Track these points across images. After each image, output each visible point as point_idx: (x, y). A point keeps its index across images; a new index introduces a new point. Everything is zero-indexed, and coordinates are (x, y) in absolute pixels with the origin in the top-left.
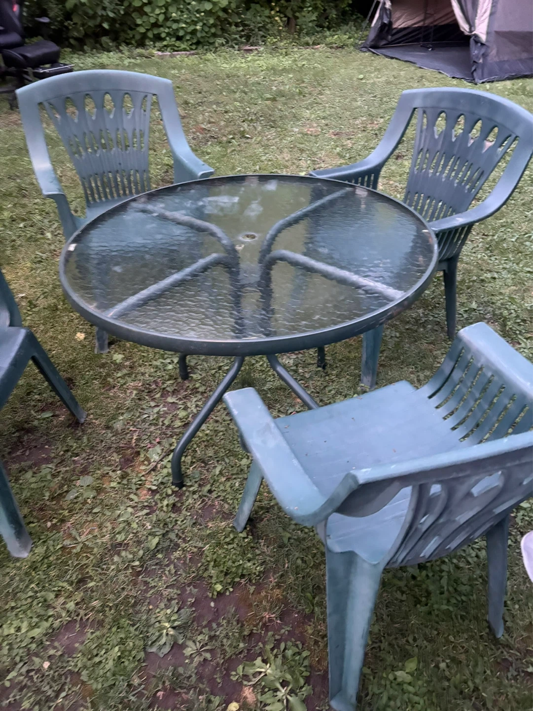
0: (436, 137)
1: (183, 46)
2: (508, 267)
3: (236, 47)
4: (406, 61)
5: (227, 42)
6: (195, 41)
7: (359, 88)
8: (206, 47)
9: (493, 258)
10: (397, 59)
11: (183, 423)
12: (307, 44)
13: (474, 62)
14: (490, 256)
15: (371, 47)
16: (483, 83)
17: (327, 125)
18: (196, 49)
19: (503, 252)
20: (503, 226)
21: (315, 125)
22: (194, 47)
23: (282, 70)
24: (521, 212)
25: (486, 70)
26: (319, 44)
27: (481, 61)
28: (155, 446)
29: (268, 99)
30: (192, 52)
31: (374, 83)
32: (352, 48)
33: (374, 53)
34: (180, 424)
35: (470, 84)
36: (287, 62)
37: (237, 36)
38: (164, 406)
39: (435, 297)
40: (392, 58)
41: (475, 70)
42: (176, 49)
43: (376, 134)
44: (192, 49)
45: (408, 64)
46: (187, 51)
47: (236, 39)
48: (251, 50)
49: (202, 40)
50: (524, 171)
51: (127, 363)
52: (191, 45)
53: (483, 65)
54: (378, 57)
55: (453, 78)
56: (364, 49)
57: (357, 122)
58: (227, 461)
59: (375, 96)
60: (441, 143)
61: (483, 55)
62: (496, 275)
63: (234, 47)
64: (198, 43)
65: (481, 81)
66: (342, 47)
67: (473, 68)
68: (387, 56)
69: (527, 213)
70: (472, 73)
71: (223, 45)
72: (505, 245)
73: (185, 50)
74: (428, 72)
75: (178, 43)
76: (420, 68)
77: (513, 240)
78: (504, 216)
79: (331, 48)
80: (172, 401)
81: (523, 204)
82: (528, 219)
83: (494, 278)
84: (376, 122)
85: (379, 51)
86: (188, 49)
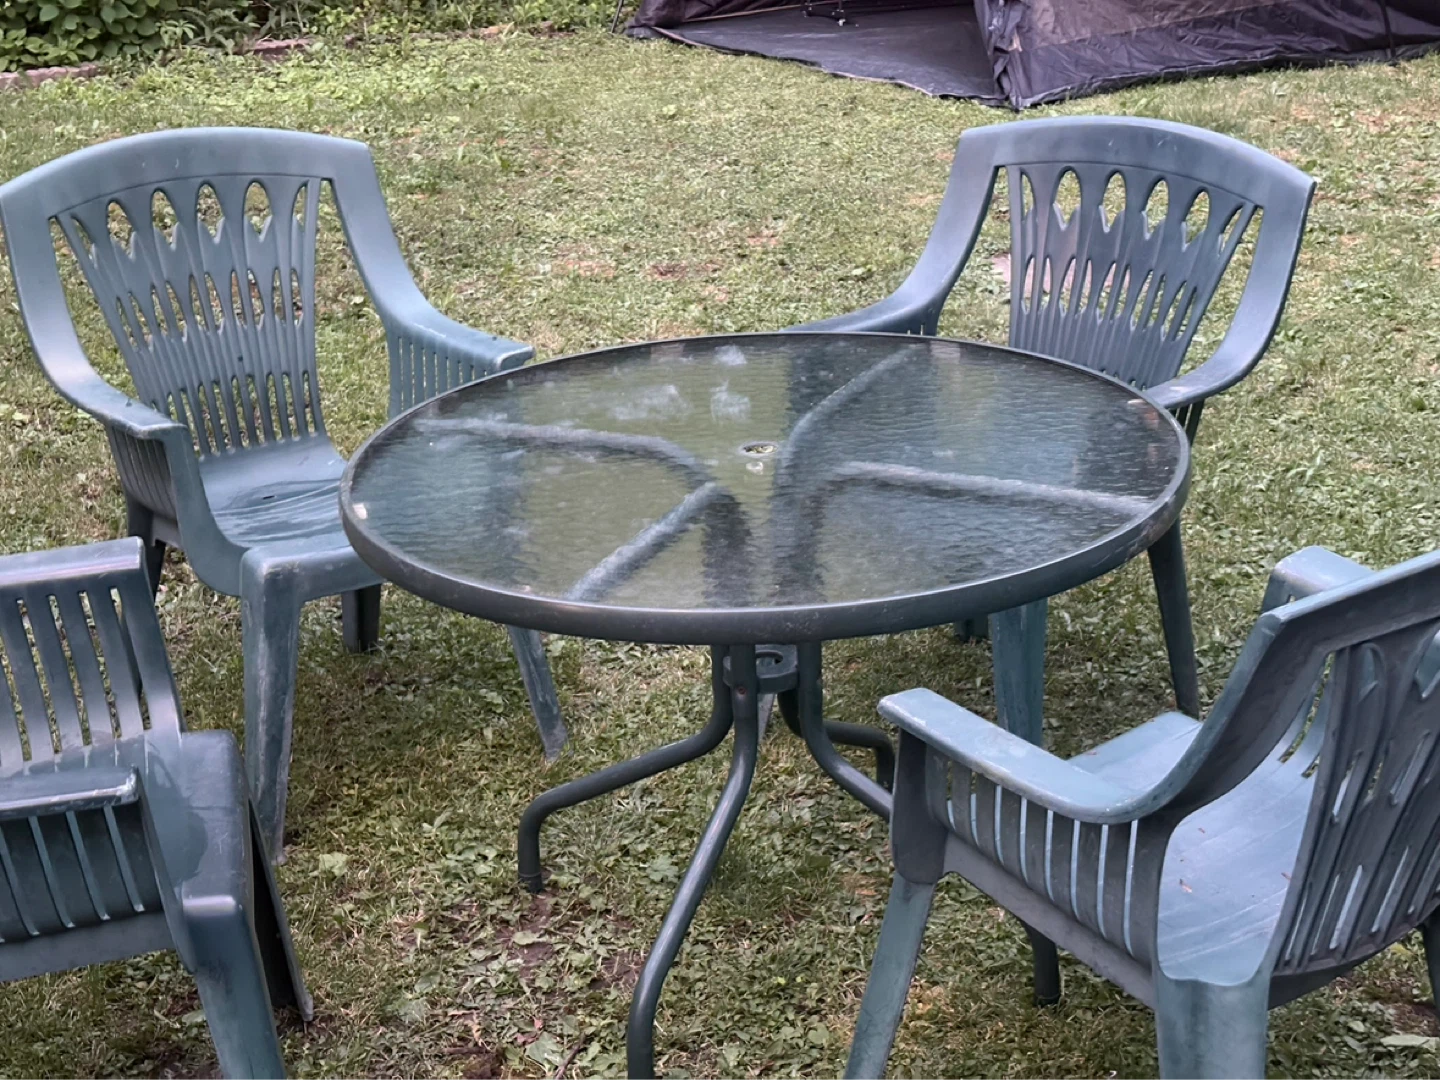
0: (1063, 227)
1: (53, 52)
2: (1271, 547)
3: (230, 44)
4: (785, 60)
5: (199, 32)
6: (94, 33)
7: (676, 138)
8: (130, 51)
9: (1225, 533)
10: (752, 54)
11: (588, 980)
12: (456, 24)
13: (997, 49)
14: (1218, 529)
15: (657, 25)
16: (1034, 106)
17: (626, 248)
18: (98, 56)
19: (1247, 516)
20: (1224, 458)
21: (593, 251)
22: (92, 52)
23: (417, 103)
24: (1258, 421)
25: (1036, 69)
26: (490, 23)
27: (1016, 45)
28: (536, 1038)
29: (411, 190)
30: (86, 67)
31: (716, 126)
32: (601, 31)
33: (673, 40)
34: (579, 983)
35: (999, 112)
36: (416, 80)
37: (229, 13)
38: (512, 956)
39: (1115, 630)
40: (738, 53)
41: (1005, 71)
42: (26, 59)
43: (782, 263)
44: (84, 59)
45: (793, 68)
46: (71, 64)
47: (223, 21)
48: (279, 50)
49: (117, 31)
50: (1292, 273)
51: (361, 875)
52: (80, 46)
53: (1025, 56)
54: (690, 53)
55: (944, 97)
56: (642, 32)
57: (711, 235)
58: (744, 1036)
59: (736, 162)
60: (1075, 237)
61: (1018, 27)
62: (1247, 568)
63: (220, 45)
64: (105, 39)
65: (1028, 102)
66: (567, 29)
67: (998, 69)
68: (720, 49)
69: (1275, 422)
70: (999, 80)
71: (185, 39)
72: (1244, 500)
73: (61, 62)
74: (863, 86)
75: (33, 44)
76: (836, 76)
77: (1262, 486)
78: (1216, 434)
79: (534, 32)
80: (529, 941)
81: (1258, 401)
82: (1280, 435)
83: (1247, 576)
84: (766, 232)
85: (689, 33)
86: (74, 57)
